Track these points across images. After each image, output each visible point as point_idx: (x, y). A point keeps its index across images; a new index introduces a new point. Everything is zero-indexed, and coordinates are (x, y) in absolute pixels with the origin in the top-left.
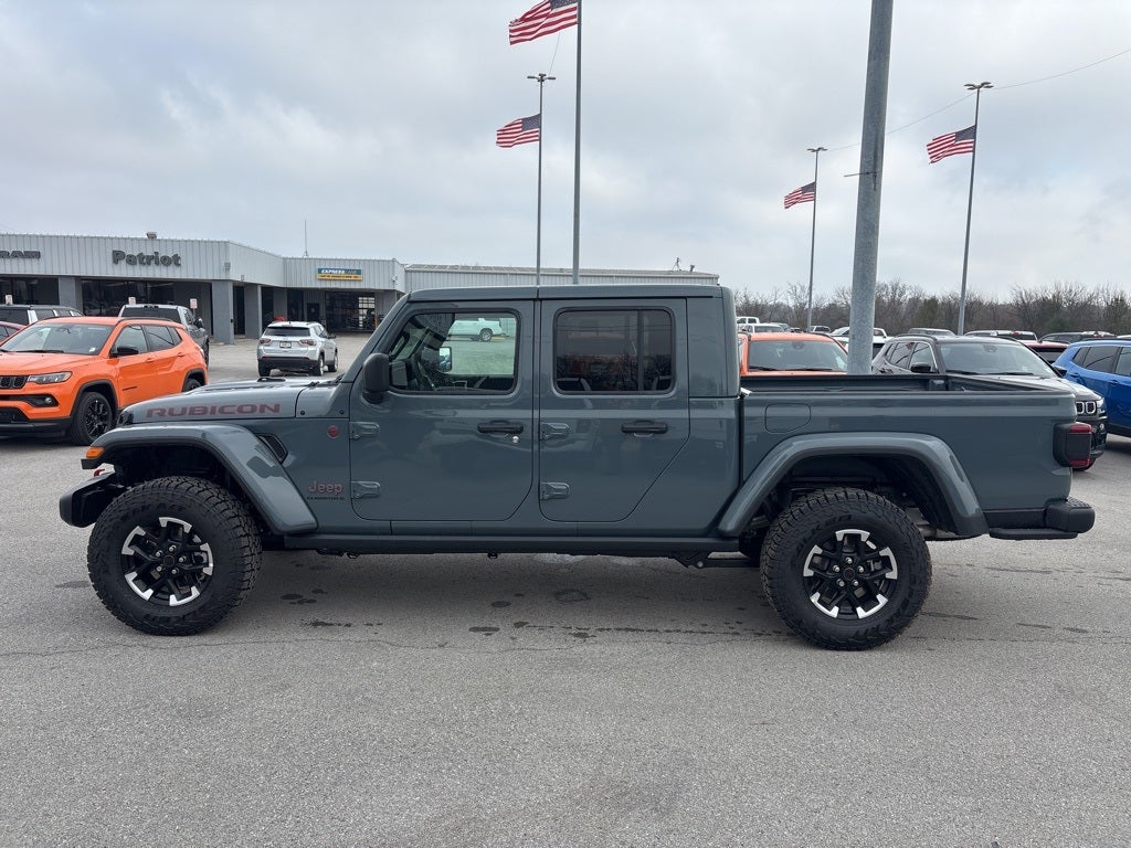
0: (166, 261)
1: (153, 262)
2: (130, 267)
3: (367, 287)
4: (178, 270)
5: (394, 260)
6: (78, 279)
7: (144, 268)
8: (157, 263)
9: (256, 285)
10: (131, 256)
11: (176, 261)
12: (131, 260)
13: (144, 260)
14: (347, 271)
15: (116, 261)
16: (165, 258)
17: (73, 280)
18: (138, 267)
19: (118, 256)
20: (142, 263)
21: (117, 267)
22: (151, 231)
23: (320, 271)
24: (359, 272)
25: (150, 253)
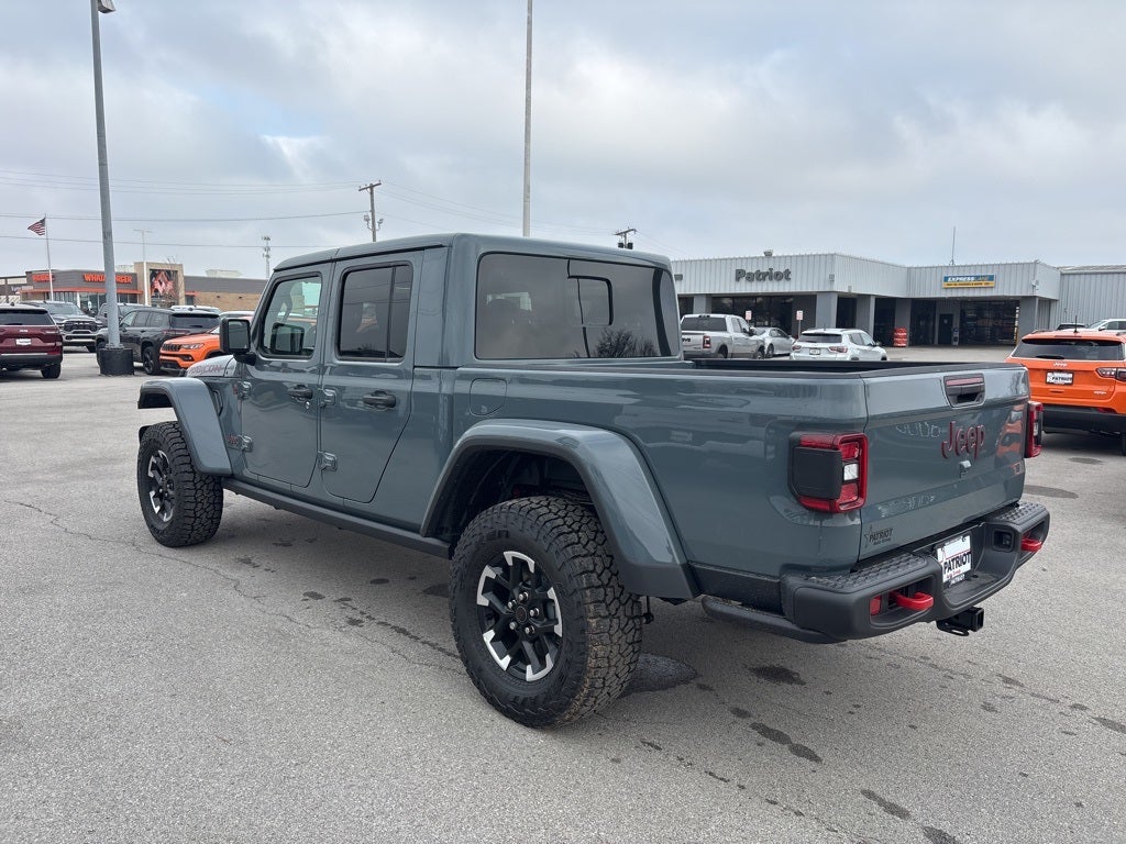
0: (778, 276)
1: (767, 278)
2: (749, 284)
3: (1000, 294)
4: (787, 284)
5: (1036, 263)
6: (709, 296)
7: (760, 284)
8: (771, 279)
9: (869, 296)
10: (749, 274)
11: (786, 275)
12: (750, 278)
13: (760, 276)
14: (977, 277)
15: (738, 279)
16: (777, 274)
17: (704, 299)
18: (754, 283)
19: (740, 274)
20: (758, 279)
21: (738, 284)
22: (767, 249)
23: (946, 279)
24: (991, 278)
25: (765, 270)
